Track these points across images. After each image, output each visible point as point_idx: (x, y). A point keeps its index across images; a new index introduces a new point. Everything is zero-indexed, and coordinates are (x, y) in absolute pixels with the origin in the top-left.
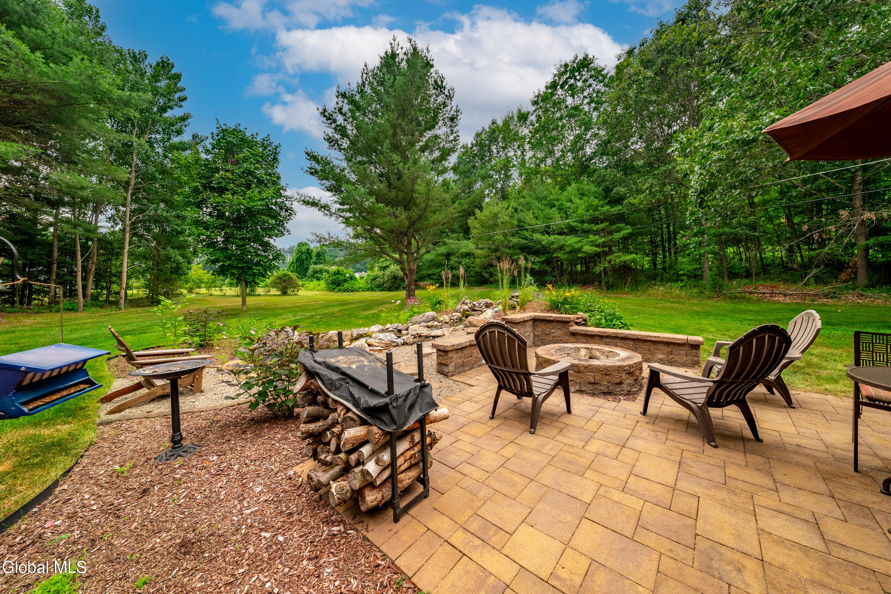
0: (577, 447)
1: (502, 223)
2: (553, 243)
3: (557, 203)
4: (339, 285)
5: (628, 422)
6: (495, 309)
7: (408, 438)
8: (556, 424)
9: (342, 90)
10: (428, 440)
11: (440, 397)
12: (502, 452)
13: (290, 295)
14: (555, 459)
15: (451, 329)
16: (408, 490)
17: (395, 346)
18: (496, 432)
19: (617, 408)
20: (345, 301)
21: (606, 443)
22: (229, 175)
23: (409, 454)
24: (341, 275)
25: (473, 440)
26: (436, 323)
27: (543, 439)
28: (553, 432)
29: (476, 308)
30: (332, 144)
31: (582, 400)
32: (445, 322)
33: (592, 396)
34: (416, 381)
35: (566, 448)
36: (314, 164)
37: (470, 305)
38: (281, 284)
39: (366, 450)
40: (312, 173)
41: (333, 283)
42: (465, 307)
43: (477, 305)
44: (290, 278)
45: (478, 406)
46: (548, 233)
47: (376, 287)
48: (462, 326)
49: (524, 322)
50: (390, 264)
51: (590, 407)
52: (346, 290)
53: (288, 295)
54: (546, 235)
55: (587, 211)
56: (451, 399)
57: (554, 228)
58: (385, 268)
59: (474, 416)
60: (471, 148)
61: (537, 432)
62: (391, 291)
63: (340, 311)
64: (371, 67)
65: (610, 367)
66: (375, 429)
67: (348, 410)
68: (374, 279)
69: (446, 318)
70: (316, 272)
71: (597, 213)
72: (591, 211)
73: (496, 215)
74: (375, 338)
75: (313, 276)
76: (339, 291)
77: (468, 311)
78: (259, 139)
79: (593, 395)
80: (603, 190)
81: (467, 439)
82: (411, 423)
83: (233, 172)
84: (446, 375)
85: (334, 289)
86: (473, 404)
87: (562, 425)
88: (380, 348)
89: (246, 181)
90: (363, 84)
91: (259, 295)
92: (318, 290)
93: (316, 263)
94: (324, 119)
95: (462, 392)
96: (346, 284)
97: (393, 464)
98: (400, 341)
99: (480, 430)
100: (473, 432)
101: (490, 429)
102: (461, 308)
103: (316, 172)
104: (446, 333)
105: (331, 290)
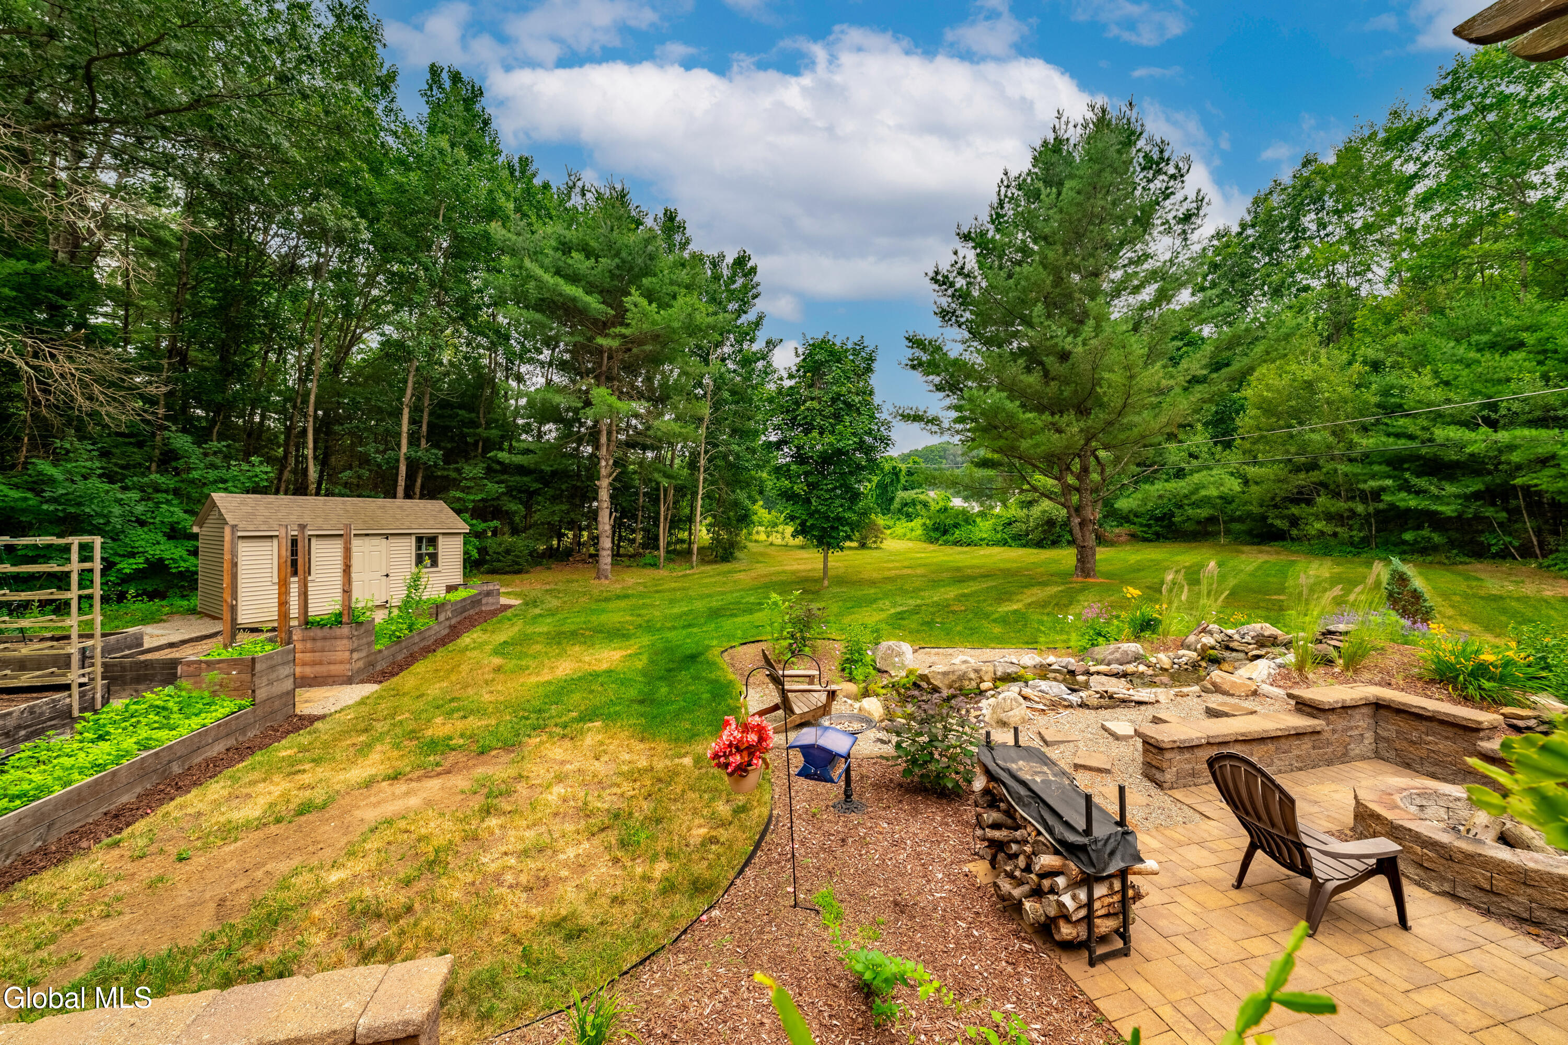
0: (1394, 986)
1: (1329, 402)
2: (1511, 448)
3: (1530, 338)
4: (945, 532)
5: (1548, 992)
6: (1278, 661)
7: (1107, 884)
8: (1367, 938)
9: (965, 230)
10: (1131, 893)
11: (1146, 823)
12: (1246, 943)
13: (870, 548)
14: (1339, 987)
15: (1173, 691)
16: (1104, 939)
17: (1066, 707)
18: (1242, 912)
19: (1540, 957)
20: (958, 569)
21: (1463, 1005)
22: (815, 404)
23: (1108, 900)
25: (1198, 910)
26: (1142, 668)
27: (1328, 951)
28: (1354, 948)
29: (1234, 645)
30: (947, 318)
31: (1452, 915)
32: (1162, 669)
33: (1483, 915)
34: (1117, 823)
35: (1368, 980)
36: (918, 353)
37: (1219, 637)
39: (1061, 881)
40: (913, 367)
41: (936, 529)
42: (1208, 640)
43: (1236, 637)
44: (872, 523)
45: (1214, 860)
46: (1493, 424)
47: (1013, 538)
48: (1196, 688)
49: (1346, 709)
51: (1464, 934)
52: (957, 543)
54: (1484, 429)
56: (1167, 832)
57: (1515, 406)
58: (1031, 503)
59: (1204, 873)
60: (1239, 234)
61: (1318, 937)
62: (1042, 547)
63: (960, 598)
64: (1013, 174)
65: (1536, 871)
66: (1072, 865)
67: (1039, 833)
68: (1010, 524)
69: (1164, 659)
70: (906, 504)
73: (1309, 385)
74: (1034, 687)
75: (900, 511)
76: (946, 543)
77: (1213, 648)
78: (850, 345)
79: (1487, 913)
81: (1190, 905)
82: (1111, 870)
83: (819, 400)
84: (1160, 785)
85: (937, 540)
86: (1205, 853)
87: (1376, 943)
88: (1041, 706)
90: (1001, 204)
92: (910, 539)
93: (905, 489)
94: (936, 287)
95: (1189, 826)
96: (958, 532)
97: (1089, 904)
98: (1074, 698)
99: (1213, 899)
100: (1200, 898)
101: (1231, 903)
102: (1198, 641)
103: (921, 364)
104: (1162, 698)
105: (932, 540)
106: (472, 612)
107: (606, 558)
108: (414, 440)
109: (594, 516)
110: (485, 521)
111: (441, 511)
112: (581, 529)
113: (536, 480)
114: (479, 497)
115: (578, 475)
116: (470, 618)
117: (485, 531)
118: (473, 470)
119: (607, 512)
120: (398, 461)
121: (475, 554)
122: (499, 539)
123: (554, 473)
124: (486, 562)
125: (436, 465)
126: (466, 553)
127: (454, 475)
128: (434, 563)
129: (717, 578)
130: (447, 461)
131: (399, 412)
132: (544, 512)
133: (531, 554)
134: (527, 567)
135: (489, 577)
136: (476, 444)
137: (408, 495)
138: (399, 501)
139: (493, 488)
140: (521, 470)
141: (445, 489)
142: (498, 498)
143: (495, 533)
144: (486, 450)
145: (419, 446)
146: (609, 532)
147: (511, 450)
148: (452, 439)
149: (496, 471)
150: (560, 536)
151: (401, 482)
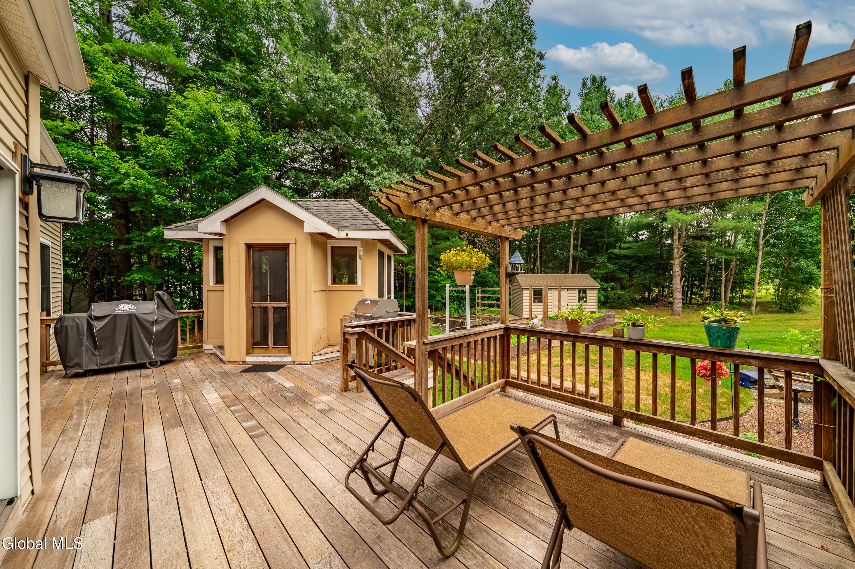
106: (602, 323)
107: (678, 305)
108: (575, 248)
109: (671, 279)
110: (607, 283)
111: (588, 279)
112: (664, 287)
113: (634, 261)
114: (604, 272)
115: (661, 257)
116: (601, 325)
117: (607, 288)
118: (601, 259)
119: (679, 278)
120: (569, 257)
121: (603, 299)
122: (614, 292)
123: (645, 257)
124: (608, 303)
125: (584, 257)
126: (598, 298)
127: (592, 261)
128: (586, 302)
129: (772, 323)
130: (589, 256)
131: (569, 236)
132: (639, 277)
133: (632, 300)
134: (629, 307)
135: (610, 310)
136: (603, 245)
137: (573, 273)
138: (570, 276)
139: (611, 267)
140: (626, 257)
141: (589, 268)
142: (614, 272)
143: (612, 288)
144: (607, 249)
145: (577, 250)
146: (680, 289)
147: (620, 248)
148: (591, 245)
149: (613, 258)
150: (650, 291)
151: (571, 267)
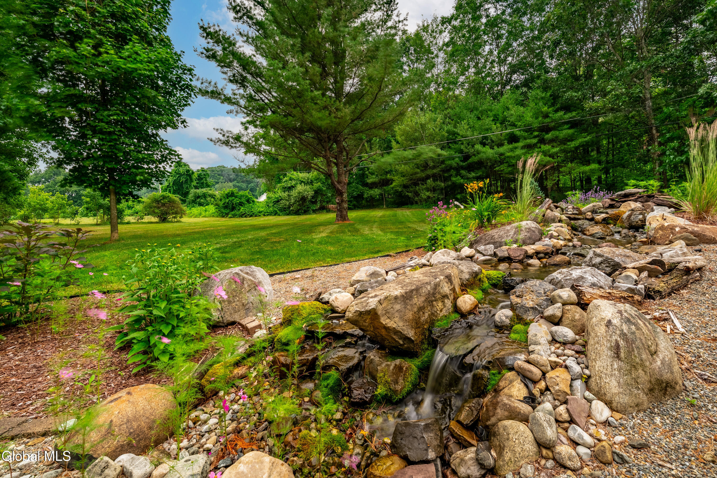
4: (233, 209)
13: (172, 222)
24: (236, 197)
30: (240, 15)
36: (210, 44)
38: (158, 208)
41: (226, 207)
44: (171, 202)
47: (281, 210)
50: (297, 184)
52: (242, 215)
53: (169, 222)
55: (537, 118)
58: (290, 188)
68: (278, 201)
70: (199, 197)
71: (547, 120)
72: (540, 119)
73: (423, 126)
75: (194, 202)
76: (234, 216)
80: (551, 96)
83: (93, 11)
85: (227, 214)
89: (117, 29)
91: (128, 223)
92: (205, 217)
93: (196, 188)
96: (242, 208)
103: (215, 55)
105: (223, 215)
